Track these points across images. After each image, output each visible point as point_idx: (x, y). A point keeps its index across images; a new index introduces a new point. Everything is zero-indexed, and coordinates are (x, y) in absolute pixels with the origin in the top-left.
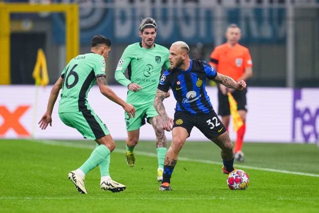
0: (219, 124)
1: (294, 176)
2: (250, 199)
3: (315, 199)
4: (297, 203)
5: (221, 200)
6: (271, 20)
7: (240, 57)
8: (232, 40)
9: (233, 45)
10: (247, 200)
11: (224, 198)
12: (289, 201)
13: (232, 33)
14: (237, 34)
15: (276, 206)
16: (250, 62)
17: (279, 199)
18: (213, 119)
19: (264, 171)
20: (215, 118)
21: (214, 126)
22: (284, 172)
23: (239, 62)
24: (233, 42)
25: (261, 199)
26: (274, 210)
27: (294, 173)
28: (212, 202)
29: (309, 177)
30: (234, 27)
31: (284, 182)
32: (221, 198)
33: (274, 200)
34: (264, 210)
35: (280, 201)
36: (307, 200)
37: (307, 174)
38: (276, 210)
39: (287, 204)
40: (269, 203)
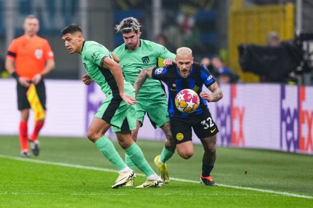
0: (213, 124)
1: (88, 171)
2: (43, 194)
3: (110, 195)
4: (91, 198)
5: (13, 195)
6: (63, 10)
7: (39, 48)
8: (30, 32)
9: (32, 36)
10: (40, 195)
11: (16, 194)
12: (83, 197)
13: (30, 24)
14: (35, 25)
15: (70, 202)
16: (51, 54)
17: (72, 195)
18: (208, 120)
19: (57, 166)
20: (210, 118)
21: (208, 126)
22: (78, 166)
23: (39, 54)
24: (32, 33)
25: (54, 194)
26: (67, 205)
27: (88, 168)
28: (4, 197)
29: (103, 172)
30: (32, 18)
31: (78, 177)
32: (13, 193)
33: (68, 195)
34: (57, 205)
35: (74, 196)
36: (102, 196)
37: (102, 169)
38: (70, 206)
39: (81, 199)
40: (62, 199)
